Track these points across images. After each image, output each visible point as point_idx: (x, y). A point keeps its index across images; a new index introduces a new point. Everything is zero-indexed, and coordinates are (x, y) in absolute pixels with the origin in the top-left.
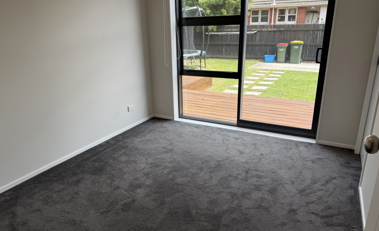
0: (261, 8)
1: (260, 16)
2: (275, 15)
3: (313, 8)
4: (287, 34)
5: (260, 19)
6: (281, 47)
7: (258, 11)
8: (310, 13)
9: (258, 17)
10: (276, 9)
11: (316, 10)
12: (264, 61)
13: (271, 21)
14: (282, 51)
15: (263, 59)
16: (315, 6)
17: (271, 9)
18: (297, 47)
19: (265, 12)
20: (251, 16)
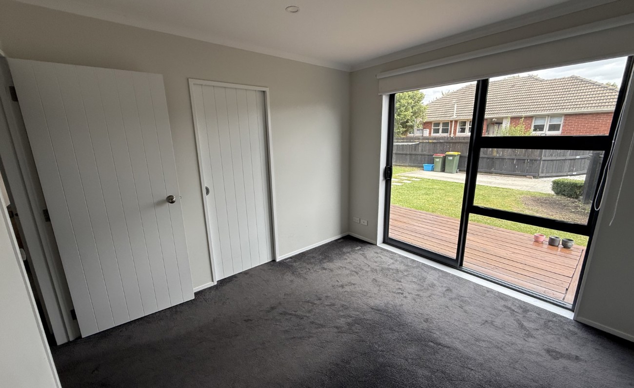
0: (442, 121)
1: (441, 127)
2: (455, 127)
3: (494, 120)
4: (447, 146)
5: (441, 131)
6: (437, 158)
7: (439, 123)
8: (495, 125)
9: (439, 129)
10: (456, 122)
11: (499, 121)
12: (423, 170)
13: (451, 132)
14: (438, 161)
15: (421, 167)
16: (497, 118)
17: (451, 121)
18: (451, 158)
19: (446, 124)
20: (433, 128)
